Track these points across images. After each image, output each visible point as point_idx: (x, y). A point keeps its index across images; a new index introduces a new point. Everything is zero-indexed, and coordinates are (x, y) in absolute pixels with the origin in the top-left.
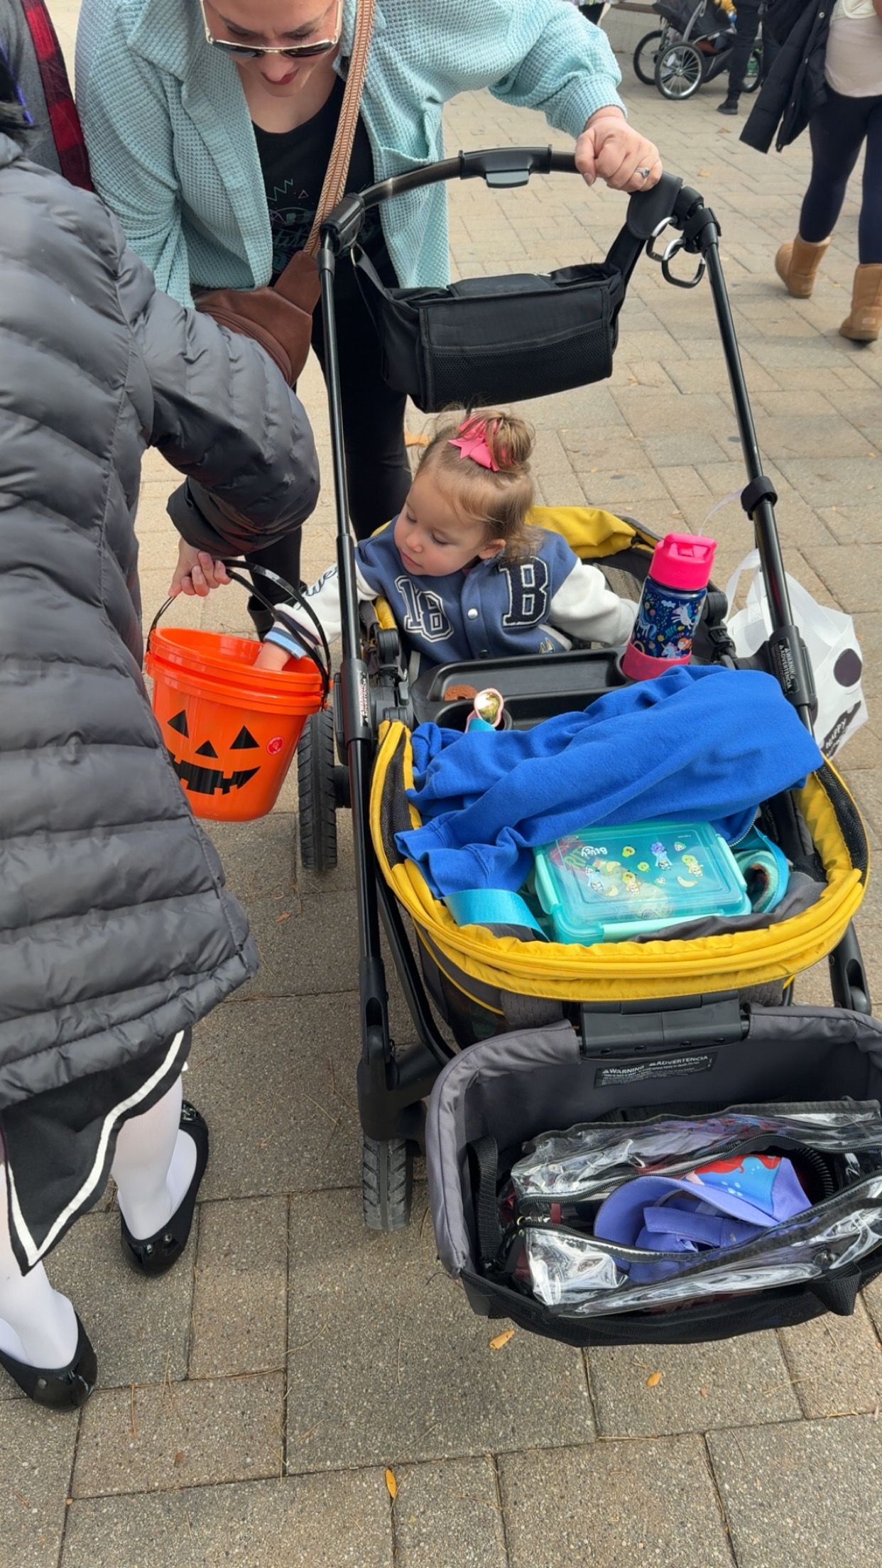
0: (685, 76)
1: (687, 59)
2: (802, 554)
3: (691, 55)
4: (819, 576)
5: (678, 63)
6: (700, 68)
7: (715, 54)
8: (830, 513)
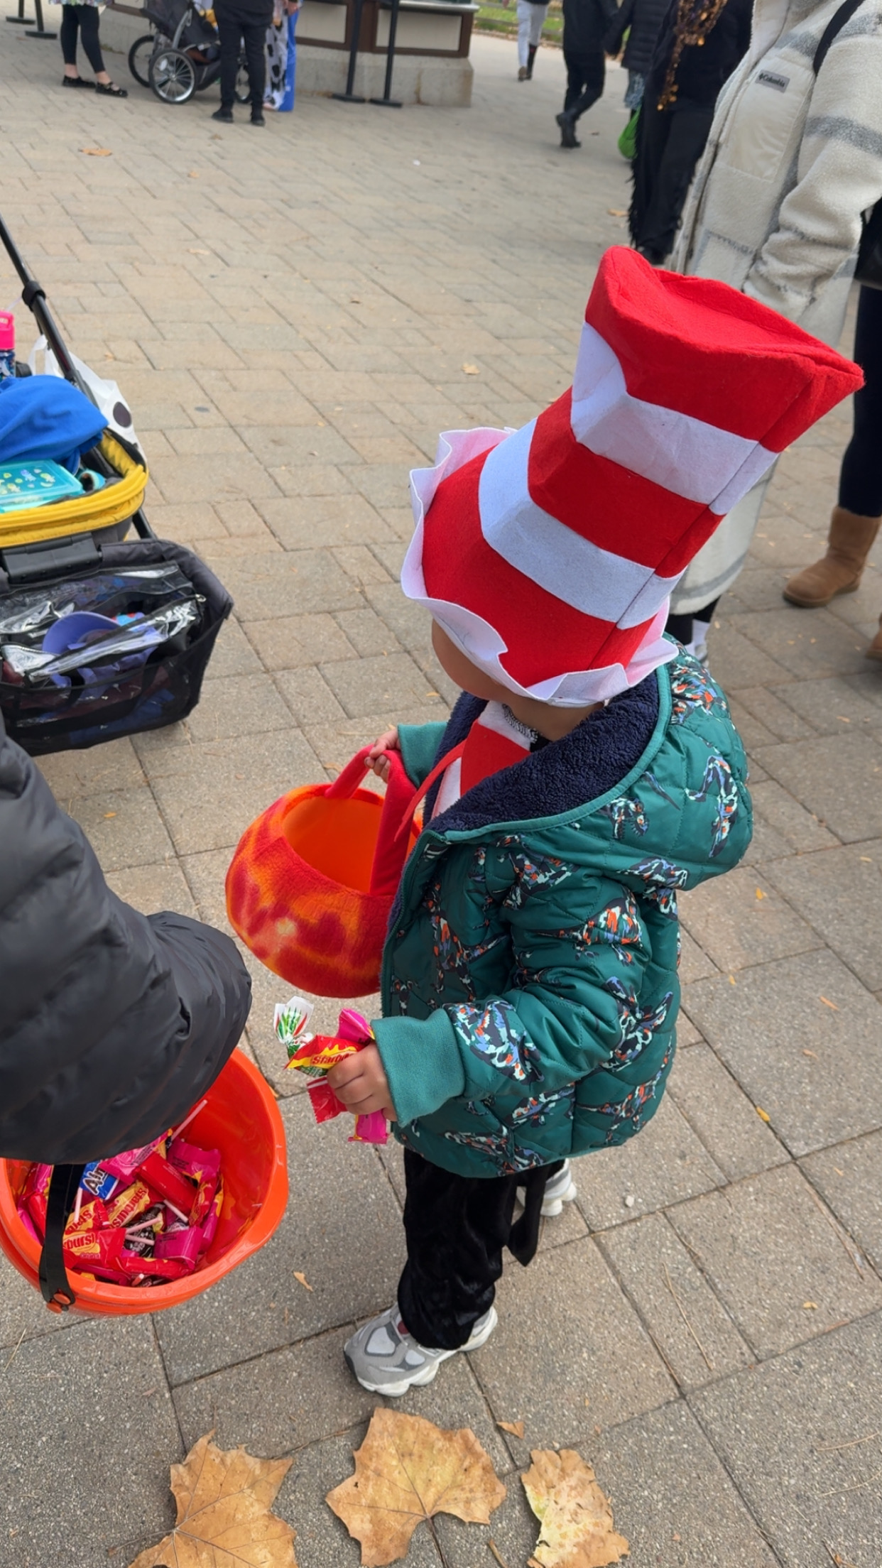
0: (179, 81)
1: (178, 64)
2: (253, 505)
3: (182, 62)
4: (265, 522)
5: (171, 68)
6: (192, 75)
7: (207, 64)
8: (281, 473)
